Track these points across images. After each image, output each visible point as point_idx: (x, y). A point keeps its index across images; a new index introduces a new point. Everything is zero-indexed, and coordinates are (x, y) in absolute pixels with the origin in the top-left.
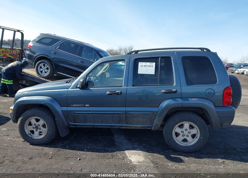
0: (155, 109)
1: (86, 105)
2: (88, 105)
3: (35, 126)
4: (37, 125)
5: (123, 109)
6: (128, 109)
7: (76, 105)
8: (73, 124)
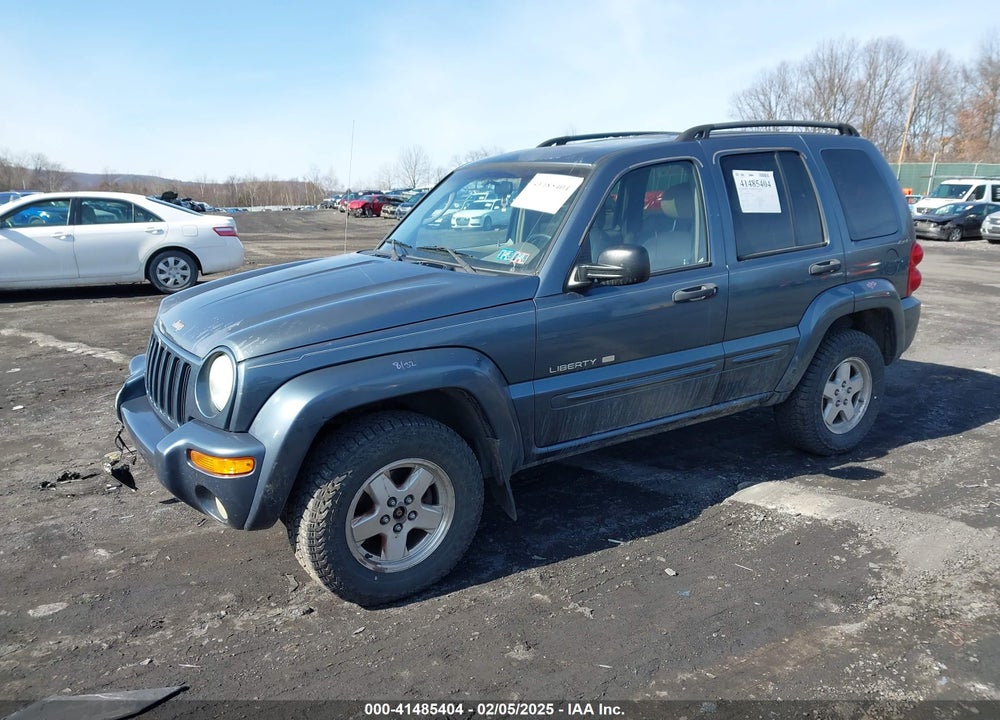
0: (790, 334)
1: (605, 360)
2: (611, 358)
3: (393, 509)
4: (401, 500)
5: (716, 350)
6: (732, 347)
7: (570, 367)
8: (545, 450)
